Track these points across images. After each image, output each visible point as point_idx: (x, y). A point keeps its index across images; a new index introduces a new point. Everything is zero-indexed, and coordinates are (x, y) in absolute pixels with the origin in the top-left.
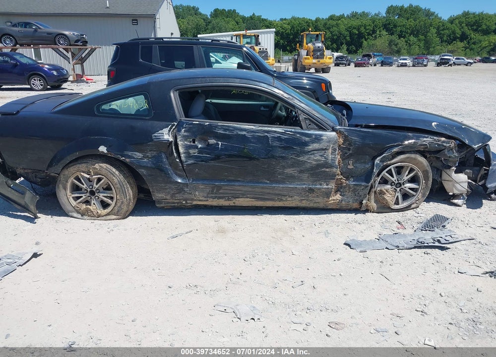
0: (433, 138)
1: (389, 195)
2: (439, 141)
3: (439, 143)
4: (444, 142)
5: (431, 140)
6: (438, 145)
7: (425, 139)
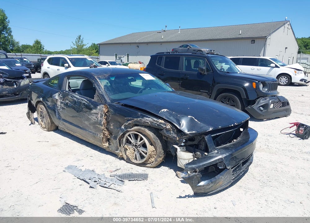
0: (153, 119)
1: (129, 152)
2: (158, 122)
3: (158, 123)
4: (161, 123)
5: (152, 120)
6: (158, 125)
7: (147, 119)
